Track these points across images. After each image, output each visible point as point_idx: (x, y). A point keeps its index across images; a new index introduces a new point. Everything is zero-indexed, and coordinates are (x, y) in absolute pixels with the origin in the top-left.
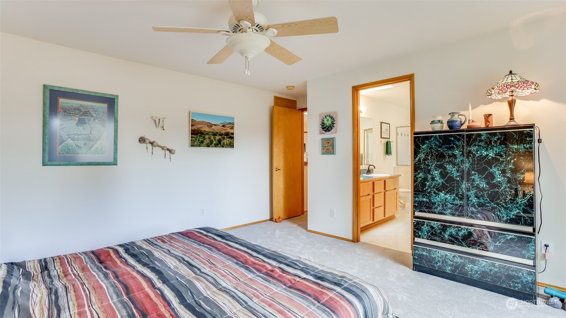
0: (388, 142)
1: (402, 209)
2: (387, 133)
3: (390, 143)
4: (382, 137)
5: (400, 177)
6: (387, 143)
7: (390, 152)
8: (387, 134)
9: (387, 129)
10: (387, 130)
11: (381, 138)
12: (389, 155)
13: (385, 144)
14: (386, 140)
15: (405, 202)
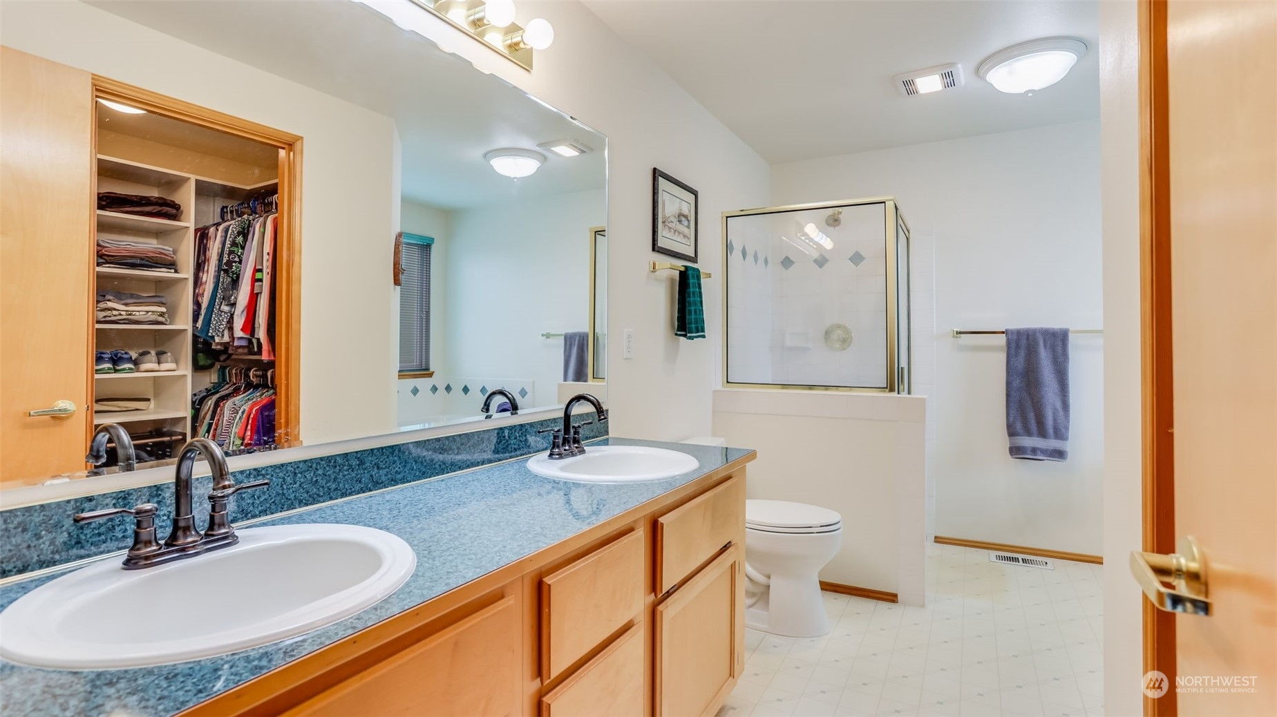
0: (690, 272)
1: (750, 606)
2: (686, 231)
3: (698, 278)
4: (661, 243)
5: (749, 465)
6: (684, 275)
7: (696, 322)
8: (685, 236)
9: (685, 211)
10: (686, 217)
11: (653, 250)
12: (691, 338)
13: (672, 280)
14: (680, 264)
15: (769, 577)
